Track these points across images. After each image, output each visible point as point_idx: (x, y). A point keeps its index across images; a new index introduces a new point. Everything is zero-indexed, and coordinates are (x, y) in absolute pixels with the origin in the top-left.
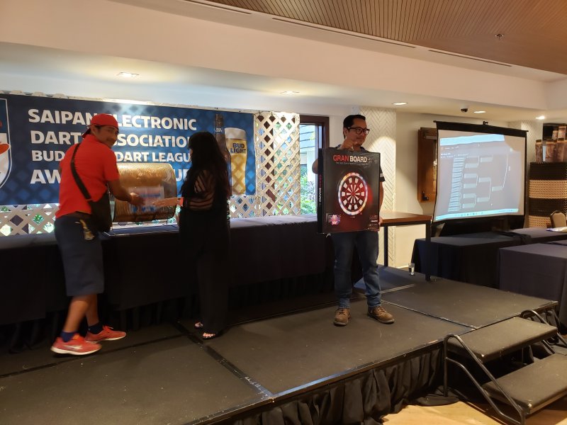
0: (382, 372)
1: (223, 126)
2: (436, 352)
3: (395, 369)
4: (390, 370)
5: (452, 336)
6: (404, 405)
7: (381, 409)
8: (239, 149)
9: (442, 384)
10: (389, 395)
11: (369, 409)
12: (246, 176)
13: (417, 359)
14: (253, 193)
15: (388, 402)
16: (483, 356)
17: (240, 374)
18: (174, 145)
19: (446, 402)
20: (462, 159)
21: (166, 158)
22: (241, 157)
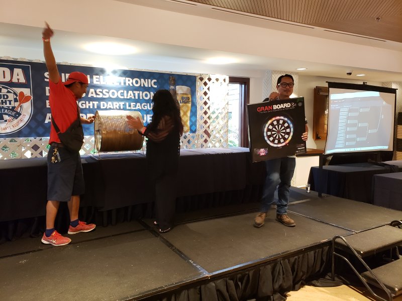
0: (287, 261)
1: (175, 84)
2: (326, 248)
3: (296, 259)
4: (292, 260)
5: (339, 237)
6: (302, 285)
7: (286, 287)
8: (186, 101)
9: (331, 272)
10: (291, 278)
11: (277, 286)
12: (190, 120)
13: (312, 252)
14: (194, 132)
15: (291, 283)
16: (362, 252)
17: (185, 258)
18: (141, 98)
19: (333, 285)
20: (347, 110)
21: (135, 106)
22: (188, 106)
